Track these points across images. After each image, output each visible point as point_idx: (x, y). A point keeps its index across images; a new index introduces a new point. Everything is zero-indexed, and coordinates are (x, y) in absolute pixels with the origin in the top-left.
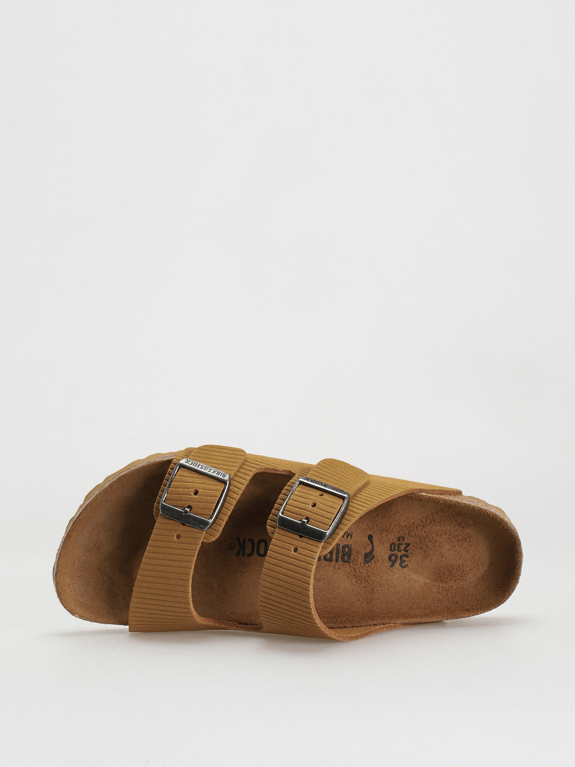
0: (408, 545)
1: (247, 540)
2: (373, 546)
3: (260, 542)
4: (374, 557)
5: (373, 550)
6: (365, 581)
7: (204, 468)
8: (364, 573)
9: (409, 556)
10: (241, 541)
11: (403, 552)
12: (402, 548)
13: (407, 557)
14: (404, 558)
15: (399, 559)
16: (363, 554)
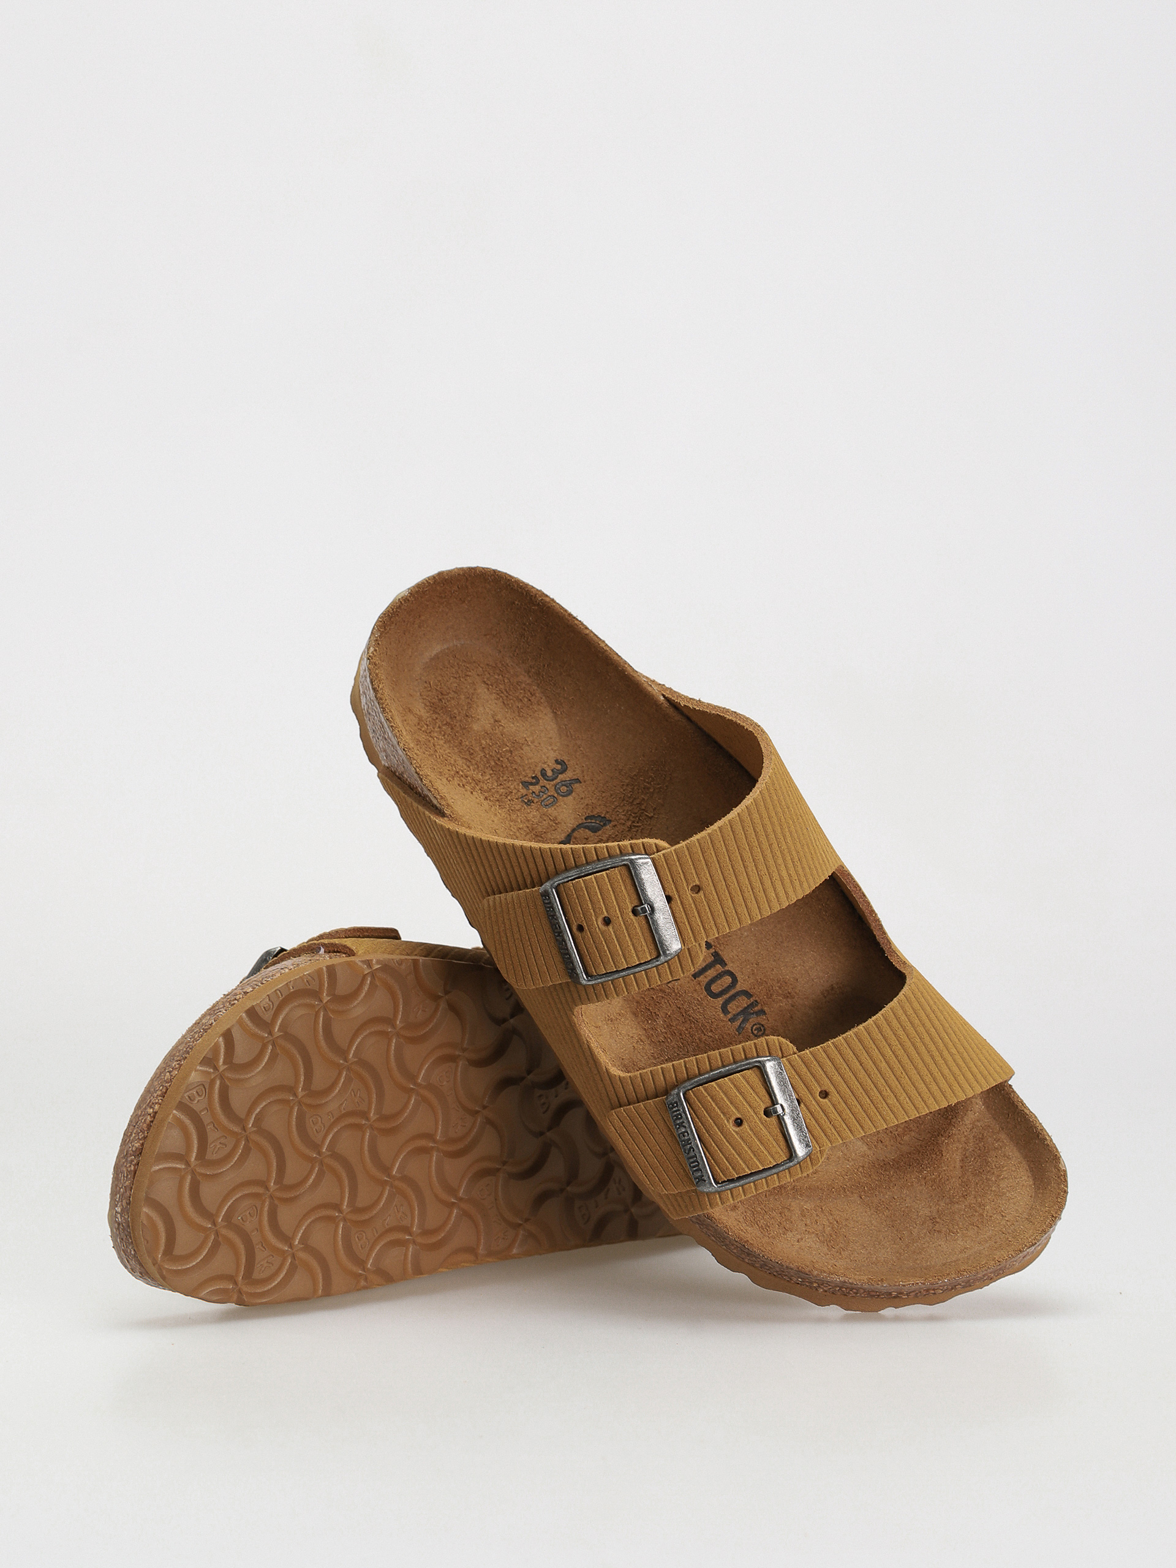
0: (526, 784)
1: (730, 1016)
2: (574, 830)
3: (715, 996)
4: (588, 816)
5: (579, 826)
6: (635, 799)
7: (689, 1146)
8: (624, 811)
9: (539, 769)
10: (737, 1023)
11: (543, 782)
12: (537, 788)
13: (543, 772)
14: (549, 773)
15: (558, 780)
16: (597, 834)
